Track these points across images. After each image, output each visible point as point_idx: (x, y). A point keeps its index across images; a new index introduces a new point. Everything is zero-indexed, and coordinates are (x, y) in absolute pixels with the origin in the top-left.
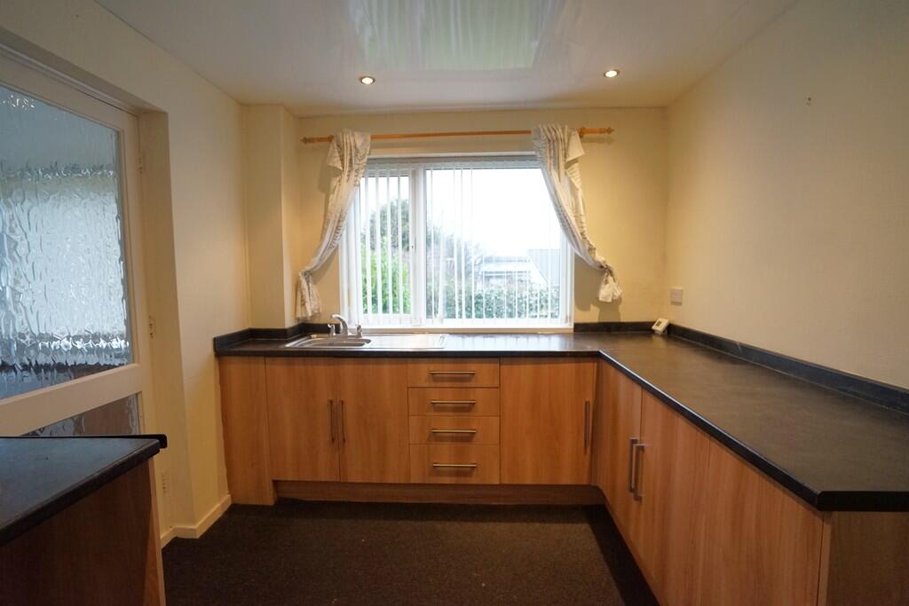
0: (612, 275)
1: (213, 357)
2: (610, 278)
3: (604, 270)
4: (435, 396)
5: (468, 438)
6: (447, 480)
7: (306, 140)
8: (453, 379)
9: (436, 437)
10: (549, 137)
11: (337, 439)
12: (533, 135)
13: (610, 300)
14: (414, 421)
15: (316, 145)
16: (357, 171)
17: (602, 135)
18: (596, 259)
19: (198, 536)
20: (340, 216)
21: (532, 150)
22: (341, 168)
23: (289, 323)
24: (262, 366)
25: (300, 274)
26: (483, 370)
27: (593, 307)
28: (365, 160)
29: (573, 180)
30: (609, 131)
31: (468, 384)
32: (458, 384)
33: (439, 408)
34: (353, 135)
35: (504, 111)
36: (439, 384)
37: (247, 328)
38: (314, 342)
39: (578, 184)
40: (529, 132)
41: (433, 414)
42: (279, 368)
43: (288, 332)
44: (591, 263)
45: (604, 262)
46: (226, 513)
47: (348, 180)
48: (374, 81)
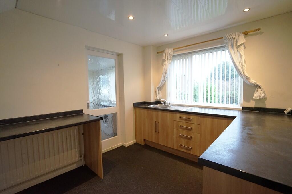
0: (260, 88)
1: (133, 108)
2: (259, 90)
3: (256, 86)
4: (181, 124)
5: (190, 139)
6: (184, 150)
7: (158, 53)
8: (186, 120)
9: (181, 136)
10: (230, 38)
11: (157, 131)
12: (224, 39)
13: (258, 98)
14: (175, 130)
15: (160, 53)
16: (170, 59)
17: (256, 32)
18: (250, 82)
19: (126, 146)
20: (166, 72)
21: (224, 44)
22: (165, 59)
23: (153, 100)
24: (142, 110)
25: (156, 88)
26: (195, 118)
27: (251, 101)
28: (172, 56)
29: (240, 52)
30: (259, 29)
31: (190, 122)
32: (187, 122)
33: (182, 128)
34: (168, 49)
35: (212, 33)
36: (182, 121)
37: (143, 101)
38: (158, 106)
39: (242, 53)
40: (223, 38)
41: (180, 129)
42: (145, 112)
43: (152, 103)
44: (249, 83)
45: (256, 83)
46: (134, 144)
47: (167, 62)
48: (168, 35)
